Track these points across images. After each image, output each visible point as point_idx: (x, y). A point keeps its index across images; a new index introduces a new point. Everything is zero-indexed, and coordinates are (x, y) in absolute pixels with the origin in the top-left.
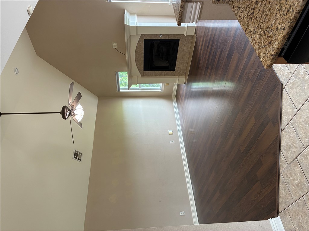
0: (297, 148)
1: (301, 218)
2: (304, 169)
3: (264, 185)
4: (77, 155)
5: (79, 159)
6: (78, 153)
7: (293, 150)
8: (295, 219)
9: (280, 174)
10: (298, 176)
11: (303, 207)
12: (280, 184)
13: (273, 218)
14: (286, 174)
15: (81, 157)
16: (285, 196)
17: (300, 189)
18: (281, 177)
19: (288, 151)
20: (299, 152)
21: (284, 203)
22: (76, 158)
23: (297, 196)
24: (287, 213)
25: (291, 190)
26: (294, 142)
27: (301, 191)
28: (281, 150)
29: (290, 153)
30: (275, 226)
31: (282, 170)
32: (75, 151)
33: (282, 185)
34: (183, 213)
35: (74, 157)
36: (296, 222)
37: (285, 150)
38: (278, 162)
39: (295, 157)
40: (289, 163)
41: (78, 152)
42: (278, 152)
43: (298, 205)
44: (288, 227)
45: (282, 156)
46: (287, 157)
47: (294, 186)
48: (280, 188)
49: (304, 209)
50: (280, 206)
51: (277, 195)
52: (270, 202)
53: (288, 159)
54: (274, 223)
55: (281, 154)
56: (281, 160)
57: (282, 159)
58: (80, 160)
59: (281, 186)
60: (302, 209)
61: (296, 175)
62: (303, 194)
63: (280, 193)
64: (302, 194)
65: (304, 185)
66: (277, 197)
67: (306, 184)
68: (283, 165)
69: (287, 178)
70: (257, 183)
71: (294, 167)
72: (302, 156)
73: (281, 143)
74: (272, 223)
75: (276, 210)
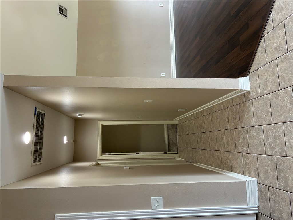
0: (288, 10)
1: (268, 78)
2: (287, 32)
3: (243, 49)
4: (62, 11)
5: (64, 15)
6: (63, 9)
7: (283, 12)
8: (263, 78)
9: (263, 37)
10: (279, 39)
11: (274, 68)
12: (259, 47)
13: (242, 78)
14: (268, 37)
15: (66, 13)
16: (261, 58)
17: (277, 51)
18: (263, 40)
19: (278, 13)
20: (289, 15)
21: (257, 65)
22: (62, 14)
23: (272, 58)
24: (257, 73)
25: (268, 53)
26: (287, 4)
27: (277, 54)
28: (271, 12)
29: (280, 16)
30: (242, 84)
31: (266, 33)
32: (60, 6)
33: (261, 48)
34: (164, 75)
35: (60, 13)
36: (262, 81)
37: (275, 12)
38: (264, 25)
39: (283, 20)
40: (275, 26)
41: (62, 7)
42: (268, 15)
43: (270, 66)
44: (254, 85)
45: (270, 19)
46: (275, 20)
47: (272, 49)
48: (258, 51)
49: (273, 70)
50: (252, 67)
51: (253, 57)
52: (244, 64)
53: (275, 22)
54: (242, 82)
55: (270, 17)
56: (268, 24)
57: (270, 22)
58: (66, 16)
59: (259, 49)
60: (272, 70)
61: (278, 38)
62: (278, 57)
63: (256, 56)
64: (276, 56)
65: (282, 47)
66: (252, 60)
67: (284, 47)
68: (269, 27)
69: (267, 41)
70: (237, 47)
71: (279, 30)
72: (291, 19)
73: (275, 5)
74: (240, 81)
75: (248, 71)
